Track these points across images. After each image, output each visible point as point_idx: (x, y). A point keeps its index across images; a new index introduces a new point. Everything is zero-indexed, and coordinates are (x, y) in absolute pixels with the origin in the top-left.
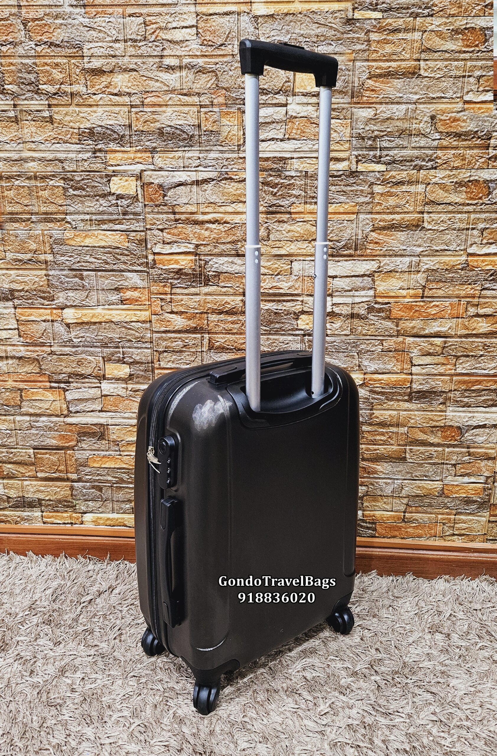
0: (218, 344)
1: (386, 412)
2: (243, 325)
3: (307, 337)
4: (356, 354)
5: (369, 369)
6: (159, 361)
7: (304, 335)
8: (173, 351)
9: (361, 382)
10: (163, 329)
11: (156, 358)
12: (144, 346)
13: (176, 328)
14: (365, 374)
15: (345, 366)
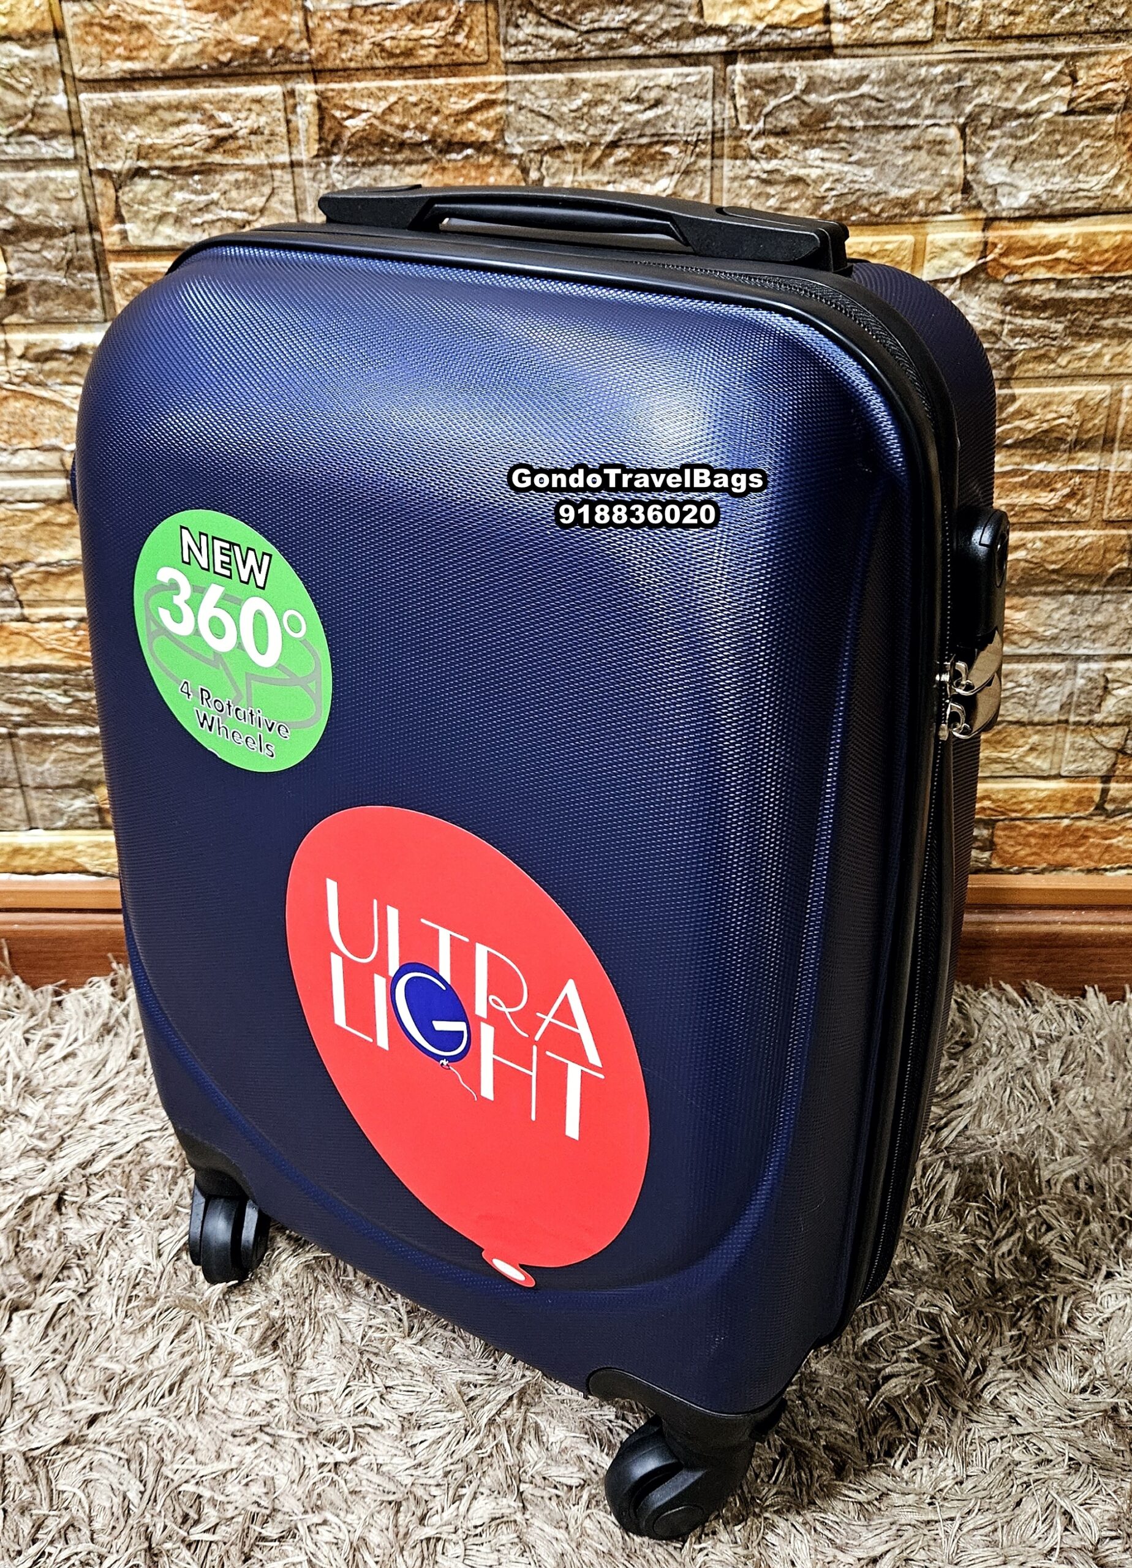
0: (355, 124)
1: (1067, 389)
2: (459, 23)
3: (740, 66)
4: (953, 133)
5: (1005, 202)
6: (119, 218)
7: (729, 57)
8: (173, 170)
9: (970, 264)
10: (115, 67)
11: (105, 205)
12: (46, 151)
13: (174, 58)
14: (988, 223)
15: (905, 193)
